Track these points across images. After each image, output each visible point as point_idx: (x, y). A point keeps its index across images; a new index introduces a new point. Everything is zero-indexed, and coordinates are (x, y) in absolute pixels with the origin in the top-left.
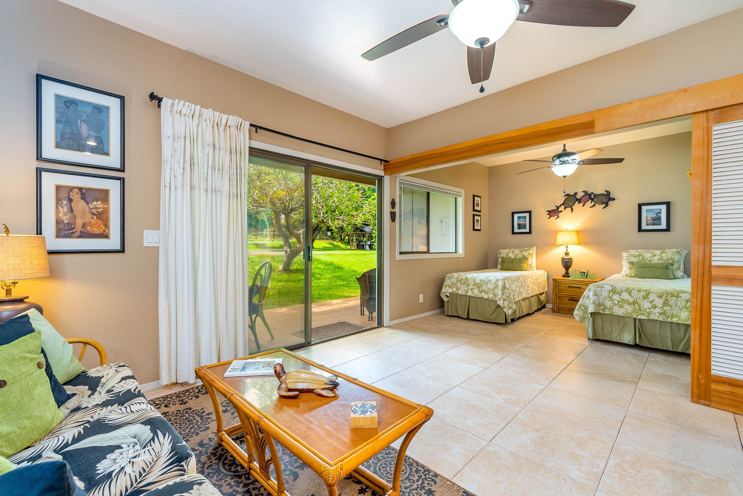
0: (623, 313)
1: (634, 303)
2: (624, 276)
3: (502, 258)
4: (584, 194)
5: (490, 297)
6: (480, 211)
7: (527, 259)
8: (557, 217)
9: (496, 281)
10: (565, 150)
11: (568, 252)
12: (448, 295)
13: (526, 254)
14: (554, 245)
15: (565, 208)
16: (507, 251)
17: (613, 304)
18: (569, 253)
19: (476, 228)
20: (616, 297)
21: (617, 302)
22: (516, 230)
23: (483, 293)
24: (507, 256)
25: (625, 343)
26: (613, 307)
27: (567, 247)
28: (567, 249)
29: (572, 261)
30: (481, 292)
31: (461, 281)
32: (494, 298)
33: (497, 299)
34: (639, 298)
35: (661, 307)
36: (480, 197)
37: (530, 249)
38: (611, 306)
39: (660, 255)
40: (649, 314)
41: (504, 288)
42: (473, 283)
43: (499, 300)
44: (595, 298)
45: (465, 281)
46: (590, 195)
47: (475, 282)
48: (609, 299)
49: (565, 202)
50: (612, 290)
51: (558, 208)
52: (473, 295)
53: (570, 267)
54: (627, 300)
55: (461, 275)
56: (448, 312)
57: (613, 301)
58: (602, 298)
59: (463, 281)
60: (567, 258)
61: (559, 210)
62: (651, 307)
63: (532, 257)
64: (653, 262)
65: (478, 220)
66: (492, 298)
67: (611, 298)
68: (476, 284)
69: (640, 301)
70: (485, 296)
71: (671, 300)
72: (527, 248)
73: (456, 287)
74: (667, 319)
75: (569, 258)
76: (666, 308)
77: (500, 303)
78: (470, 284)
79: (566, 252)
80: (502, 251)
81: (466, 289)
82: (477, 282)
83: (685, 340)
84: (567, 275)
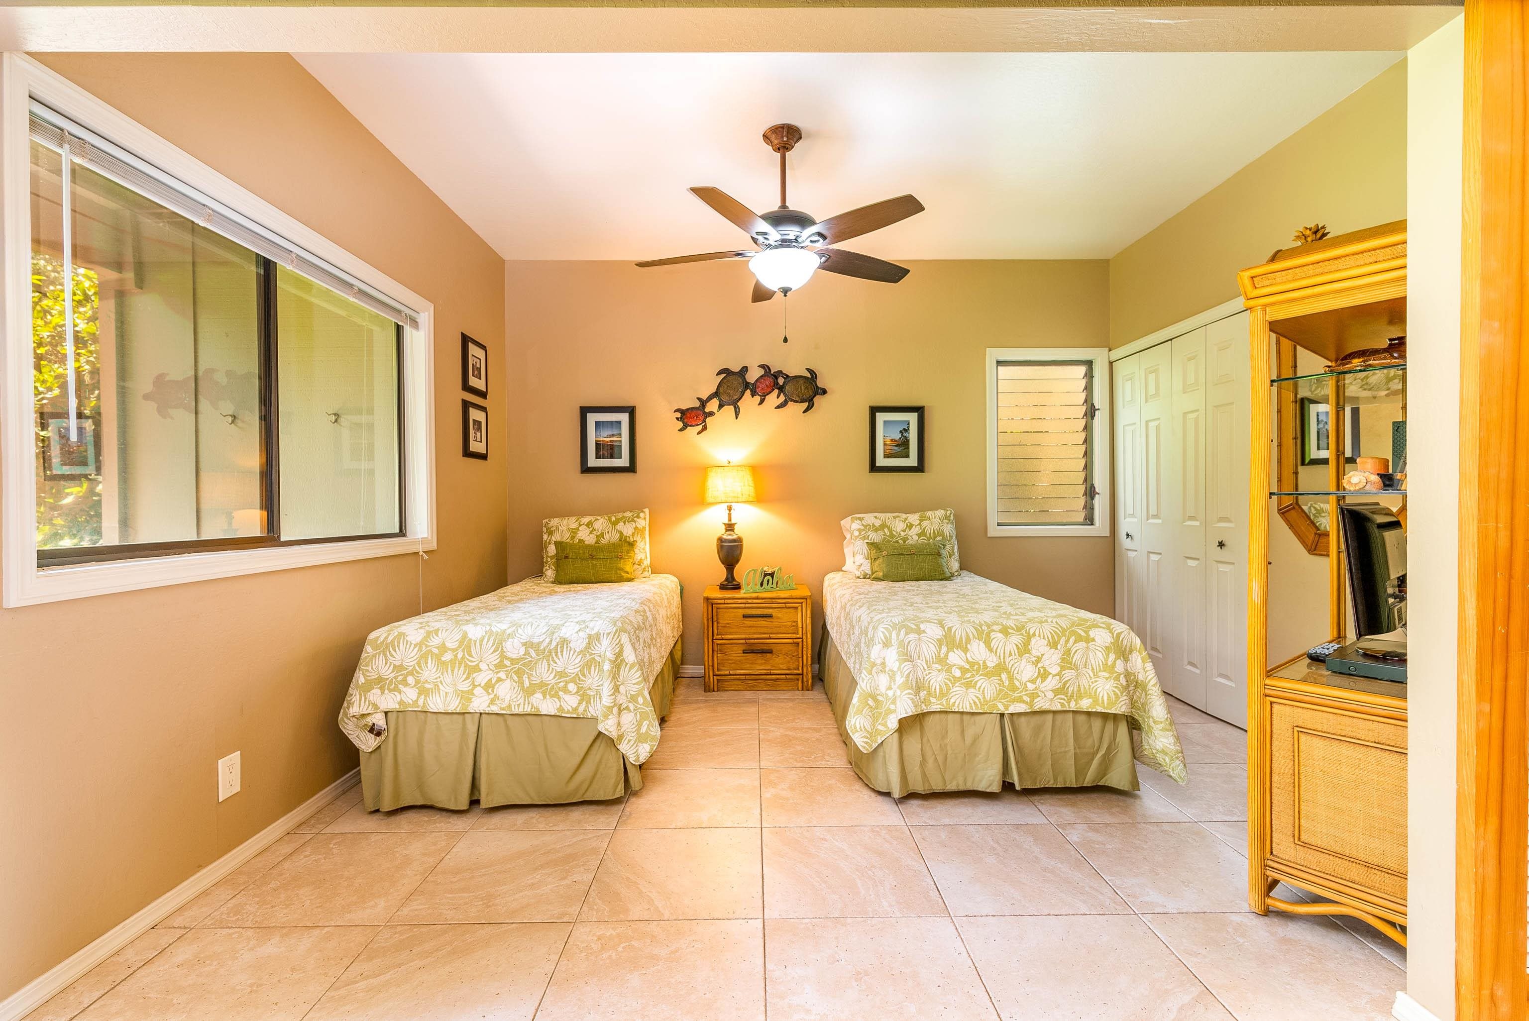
0: (975, 702)
1: (1001, 668)
2: (859, 577)
3: (557, 544)
4: (762, 372)
5: (566, 707)
6: (483, 395)
7: (632, 545)
8: (700, 428)
9: (589, 643)
10: (784, 206)
11: (733, 522)
12: (379, 720)
13: (627, 530)
14: (700, 502)
15: (721, 406)
16: (572, 522)
17: (950, 680)
18: (734, 524)
19: (476, 447)
20: (955, 658)
21: (957, 673)
22: (593, 462)
23: (538, 696)
24: (573, 538)
25: (980, 789)
26: (949, 689)
27: (730, 509)
28: (730, 515)
29: (741, 546)
30: (529, 692)
31: (438, 657)
32: (581, 709)
33: (595, 710)
34: (1010, 655)
35: (1058, 674)
36: (483, 348)
37: (638, 517)
38: (944, 686)
39: (919, 524)
40: (1034, 696)
41: (618, 667)
42: (494, 659)
43: (606, 717)
44: (907, 667)
45: (460, 656)
46: (776, 376)
47: (503, 656)
48: (939, 667)
49: (721, 390)
50: (945, 636)
51: (703, 403)
52: (495, 709)
53: (738, 561)
54: (981, 662)
55: (436, 632)
56: (378, 795)
57: (949, 670)
58: (921, 663)
59: (448, 657)
60: (730, 537)
61: (707, 410)
62: (1035, 676)
63: (644, 538)
64: (910, 542)
65: (480, 423)
66: (576, 709)
67: (942, 661)
68: (507, 663)
69: (1011, 663)
70: (548, 707)
71: (1076, 651)
72: (628, 514)
73: (417, 682)
74: (1069, 703)
75: (735, 537)
76: (1069, 674)
77: (608, 726)
78: (483, 666)
79: (727, 522)
80: (554, 522)
81: (465, 686)
82: (510, 655)
83: (1099, 755)
84: (731, 584)
